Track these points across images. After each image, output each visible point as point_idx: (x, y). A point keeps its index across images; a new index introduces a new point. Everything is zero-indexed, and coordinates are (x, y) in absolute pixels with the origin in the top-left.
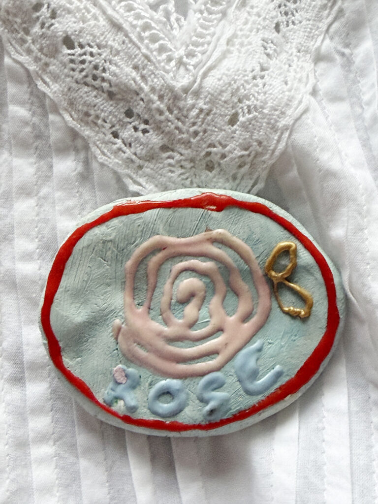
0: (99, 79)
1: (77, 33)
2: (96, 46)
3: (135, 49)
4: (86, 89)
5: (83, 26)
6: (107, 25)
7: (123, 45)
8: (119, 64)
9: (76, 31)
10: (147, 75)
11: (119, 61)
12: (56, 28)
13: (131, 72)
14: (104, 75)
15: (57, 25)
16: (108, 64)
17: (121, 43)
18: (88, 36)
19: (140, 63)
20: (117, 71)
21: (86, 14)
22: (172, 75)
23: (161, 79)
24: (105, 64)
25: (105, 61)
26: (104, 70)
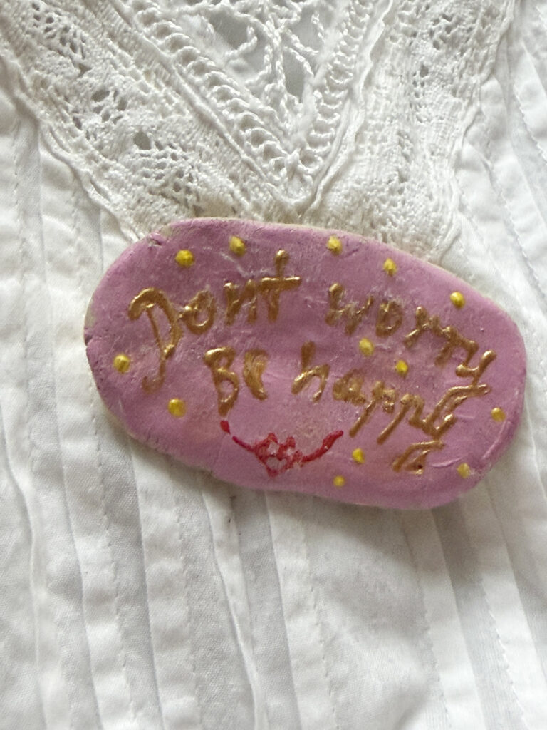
0: (183, 190)
1: (154, 129)
2: (179, 148)
3: (232, 153)
4: (164, 201)
5: (162, 120)
6: (195, 120)
7: (216, 148)
8: (212, 171)
9: (153, 127)
10: (249, 188)
11: (211, 167)
12: (125, 121)
13: (228, 183)
14: (190, 184)
15: (126, 117)
16: (197, 170)
17: (214, 144)
18: (170, 133)
19: (239, 171)
20: (209, 180)
21: (167, 104)
22: (283, 188)
23: (268, 193)
24: (192, 170)
25: (193, 167)
26: (190, 179)
